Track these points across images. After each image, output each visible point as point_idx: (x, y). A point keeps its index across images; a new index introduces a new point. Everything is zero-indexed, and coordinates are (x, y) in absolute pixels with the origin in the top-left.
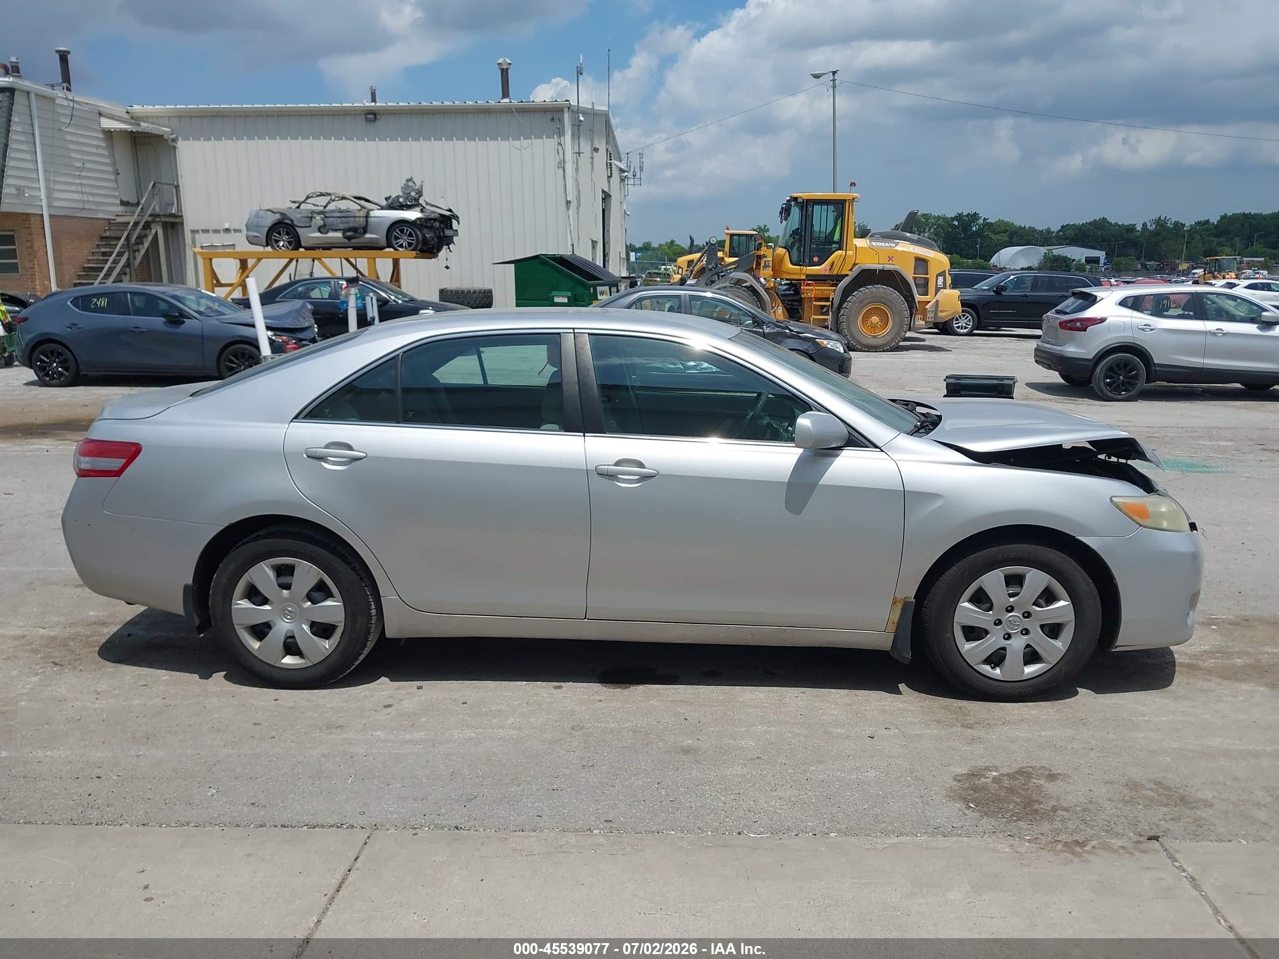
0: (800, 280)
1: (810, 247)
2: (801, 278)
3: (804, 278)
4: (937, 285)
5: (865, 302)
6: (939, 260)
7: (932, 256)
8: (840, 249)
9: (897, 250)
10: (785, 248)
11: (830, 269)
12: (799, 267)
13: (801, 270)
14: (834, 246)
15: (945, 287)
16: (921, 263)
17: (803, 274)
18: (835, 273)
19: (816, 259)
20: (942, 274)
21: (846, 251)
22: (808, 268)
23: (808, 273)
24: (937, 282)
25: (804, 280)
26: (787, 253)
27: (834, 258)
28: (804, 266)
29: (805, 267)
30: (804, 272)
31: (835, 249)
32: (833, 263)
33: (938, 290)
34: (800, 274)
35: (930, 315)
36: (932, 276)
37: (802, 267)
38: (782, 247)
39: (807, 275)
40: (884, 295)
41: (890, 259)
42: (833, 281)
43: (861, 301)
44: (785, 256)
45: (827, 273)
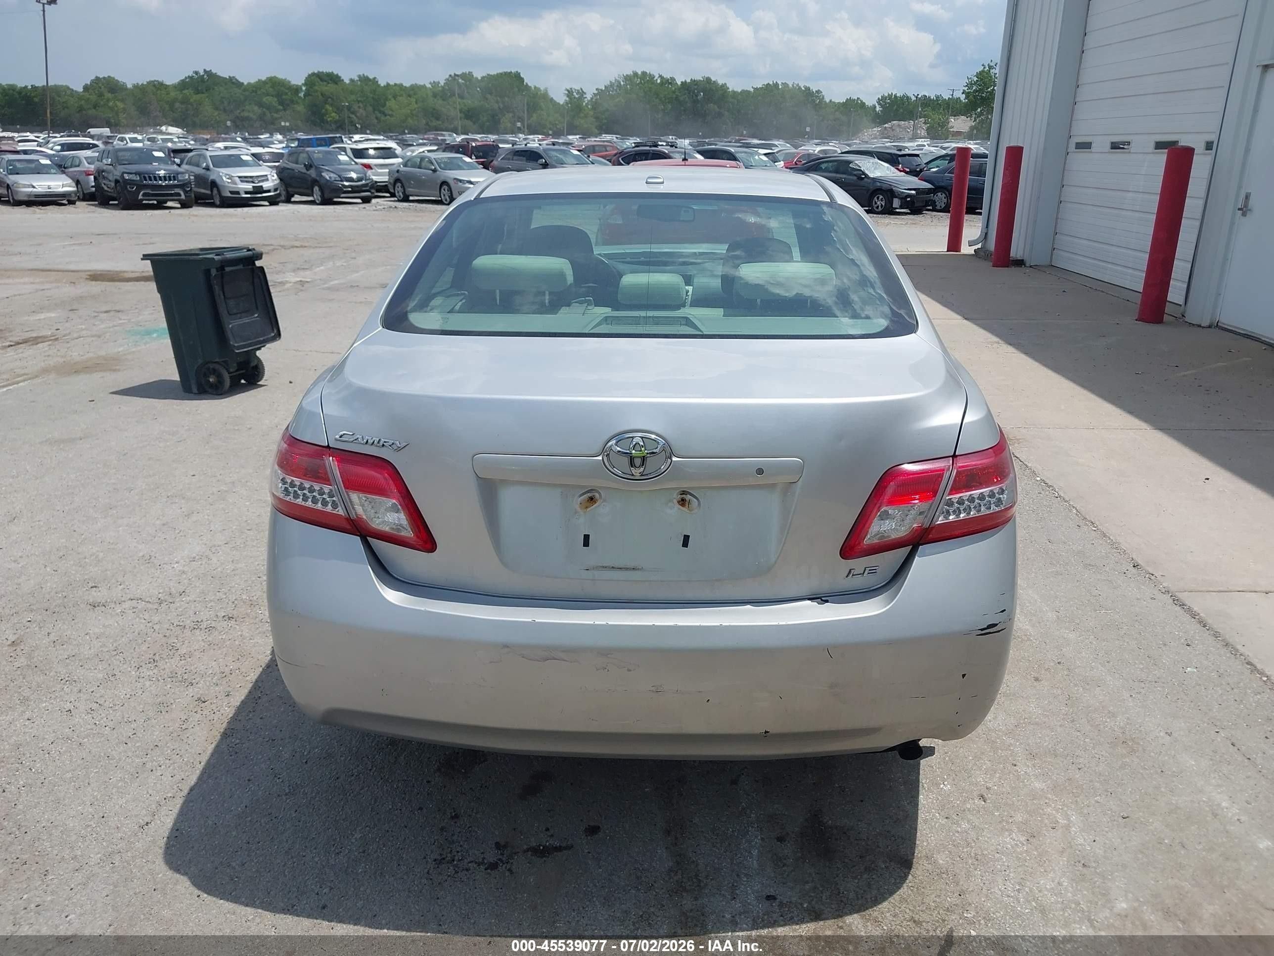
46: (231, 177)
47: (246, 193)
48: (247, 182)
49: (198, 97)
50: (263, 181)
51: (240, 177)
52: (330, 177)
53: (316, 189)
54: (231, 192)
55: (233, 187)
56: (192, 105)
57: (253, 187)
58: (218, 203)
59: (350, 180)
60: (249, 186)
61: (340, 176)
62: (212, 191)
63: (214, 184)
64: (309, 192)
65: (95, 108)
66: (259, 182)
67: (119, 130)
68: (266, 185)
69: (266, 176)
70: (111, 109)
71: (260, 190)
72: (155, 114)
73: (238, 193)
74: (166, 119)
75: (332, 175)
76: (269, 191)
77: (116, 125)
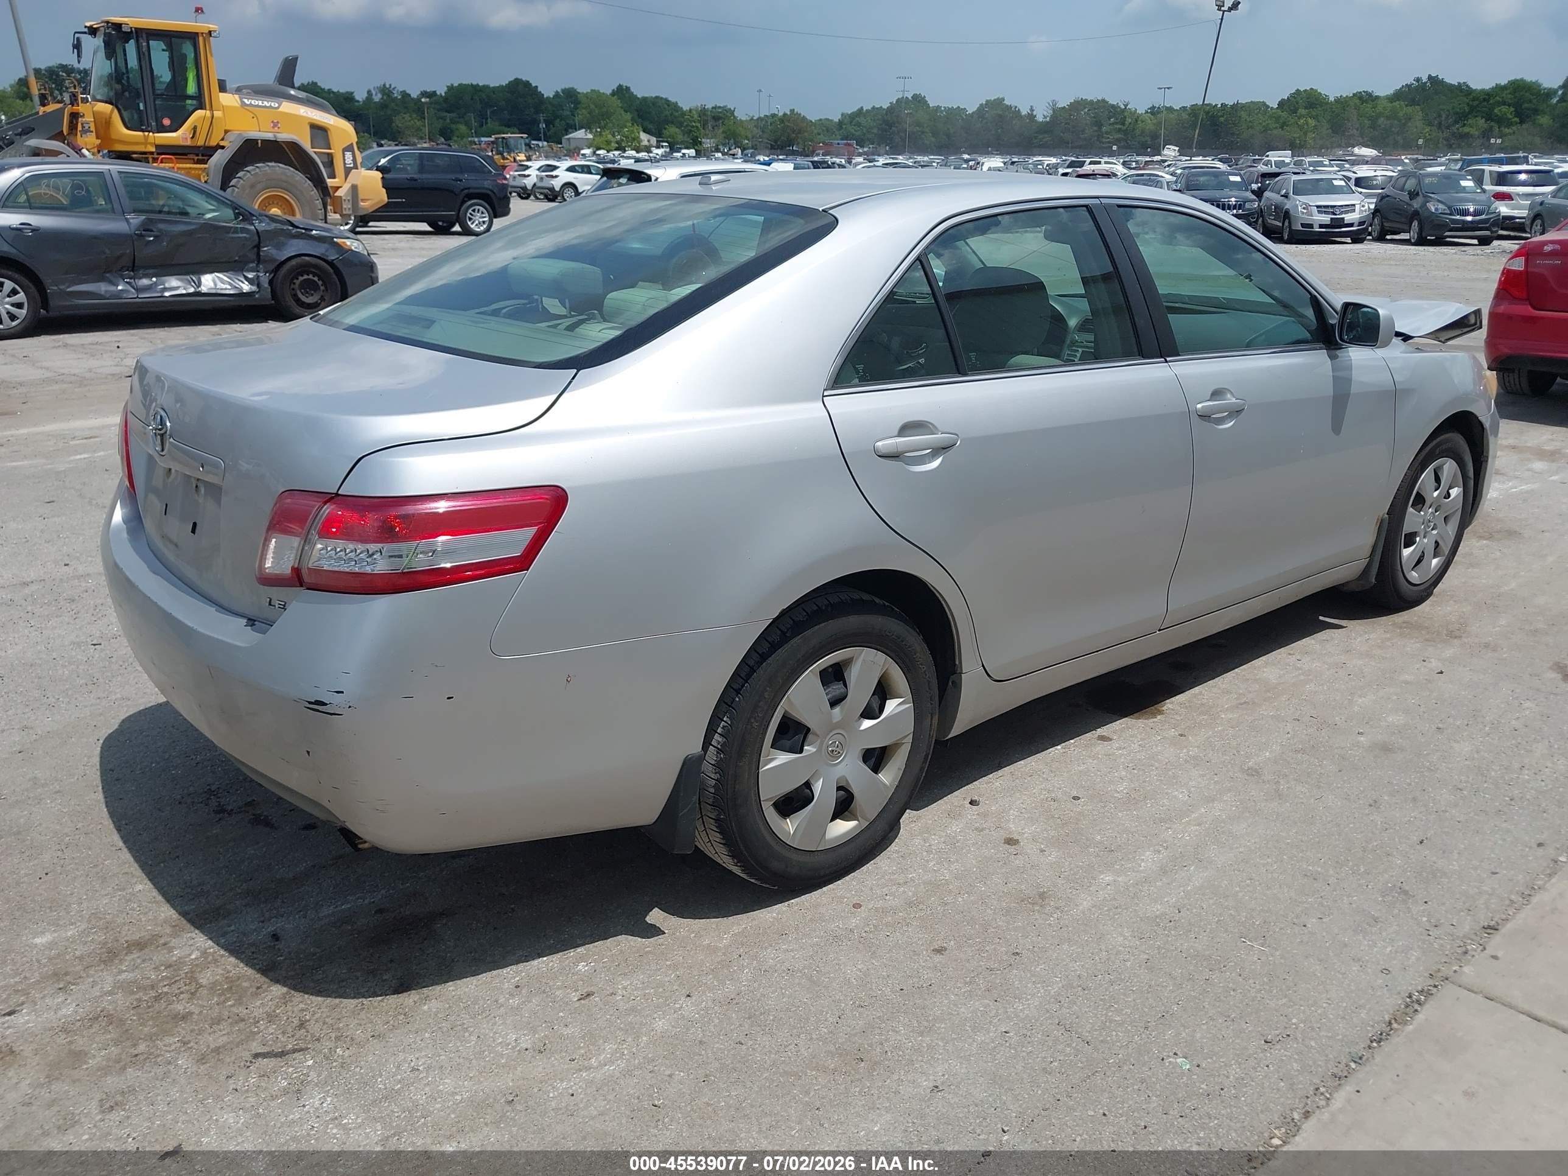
0: (145, 153)
1: (155, 105)
2: (147, 150)
3: (153, 149)
4: (345, 164)
5: (259, 186)
6: (342, 129)
7: (332, 123)
8: (201, 106)
9: (281, 112)
10: (112, 104)
11: (192, 138)
12: (140, 133)
13: (146, 138)
14: (189, 102)
15: (356, 167)
16: (319, 131)
17: (151, 144)
18: (200, 143)
19: (166, 122)
20: (349, 148)
21: (211, 109)
22: (156, 135)
23: (158, 142)
24: (344, 160)
25: (152, 153)
26: (116, 111)
27: (196, 121)
28: (149, 132)
29: (151, 134)
30: (151, 140)
31: (193, 107)
32: (195, 128)
33: (348, 171)
34: (146, 143)
35: (347, 206)
36: (336, 150)
37: (146, 133)
38: (106, 102)
39: (157, 146)
40: (284, 178)
41: (275, 125)
42: (197, 155)
43: (252, 186)
44: (113, 116)
45: (189, 143)
46: (1307, 207)
47: (1321, 226)
48: (1326, 212)
49: (1410, 109)
50: (1346, 212)
51: (1318, 207)
52: (1436, 209)
53: (1415, 224)
54: (1303, 225)
55: (1307, 219)
56: (1400, 121)
57: (1332, 219)
58: (1286, 237)
59: (1466, 213)
60: (1326, 219)
61: (1449, 208)
62: (1283, 224)
63: (1287, 215)
64: (1406, 227)
65: (1282, 127)
66: (1342, 213)
67: (1303, 152)
68: (1348, 218)
69: (1354, 205)
70: (1301, 128)
71: (1339, 223)
72: (1352, 132)
73: (1311, 226)
74: (1363, 138)
75: (1441, 206)
76: (1351, 225)
77: (1301, 147)
